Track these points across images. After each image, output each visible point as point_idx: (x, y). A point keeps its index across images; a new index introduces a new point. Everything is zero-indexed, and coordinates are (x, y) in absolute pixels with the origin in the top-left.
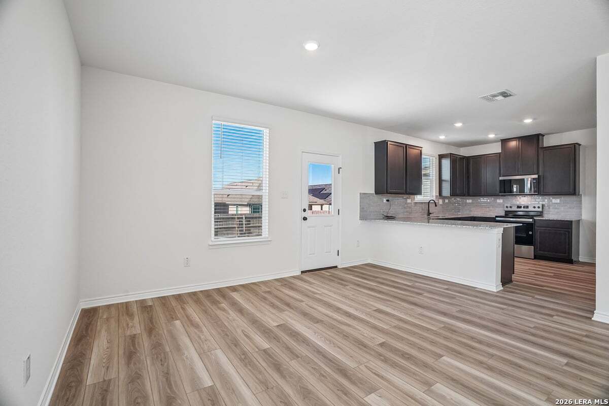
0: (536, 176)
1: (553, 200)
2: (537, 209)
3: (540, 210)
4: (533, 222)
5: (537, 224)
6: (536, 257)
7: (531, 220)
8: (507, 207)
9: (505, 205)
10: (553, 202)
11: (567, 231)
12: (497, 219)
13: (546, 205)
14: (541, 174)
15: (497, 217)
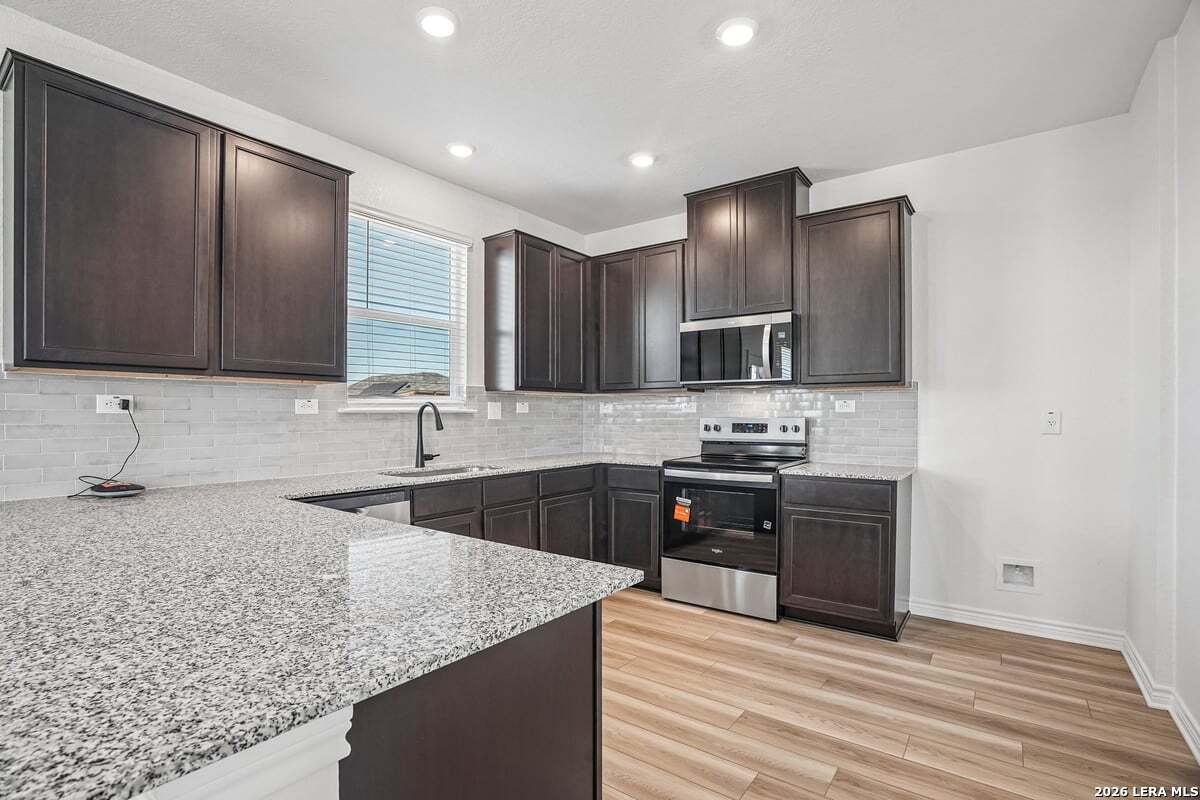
0: (786, 317)
1: (837, 403)
2: (791, 436)
3: (800, 437)
4: (776, 486)
5: (787, 493)
6: (784, 613)
7: (768, 478)
8: (707, 428)
9: (703, 422)
10: (837, 410)
11: (878, 520)
12: (670, 472)
13: (819, 420)
14: (799, 312)
15: (668, 464)
